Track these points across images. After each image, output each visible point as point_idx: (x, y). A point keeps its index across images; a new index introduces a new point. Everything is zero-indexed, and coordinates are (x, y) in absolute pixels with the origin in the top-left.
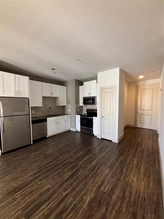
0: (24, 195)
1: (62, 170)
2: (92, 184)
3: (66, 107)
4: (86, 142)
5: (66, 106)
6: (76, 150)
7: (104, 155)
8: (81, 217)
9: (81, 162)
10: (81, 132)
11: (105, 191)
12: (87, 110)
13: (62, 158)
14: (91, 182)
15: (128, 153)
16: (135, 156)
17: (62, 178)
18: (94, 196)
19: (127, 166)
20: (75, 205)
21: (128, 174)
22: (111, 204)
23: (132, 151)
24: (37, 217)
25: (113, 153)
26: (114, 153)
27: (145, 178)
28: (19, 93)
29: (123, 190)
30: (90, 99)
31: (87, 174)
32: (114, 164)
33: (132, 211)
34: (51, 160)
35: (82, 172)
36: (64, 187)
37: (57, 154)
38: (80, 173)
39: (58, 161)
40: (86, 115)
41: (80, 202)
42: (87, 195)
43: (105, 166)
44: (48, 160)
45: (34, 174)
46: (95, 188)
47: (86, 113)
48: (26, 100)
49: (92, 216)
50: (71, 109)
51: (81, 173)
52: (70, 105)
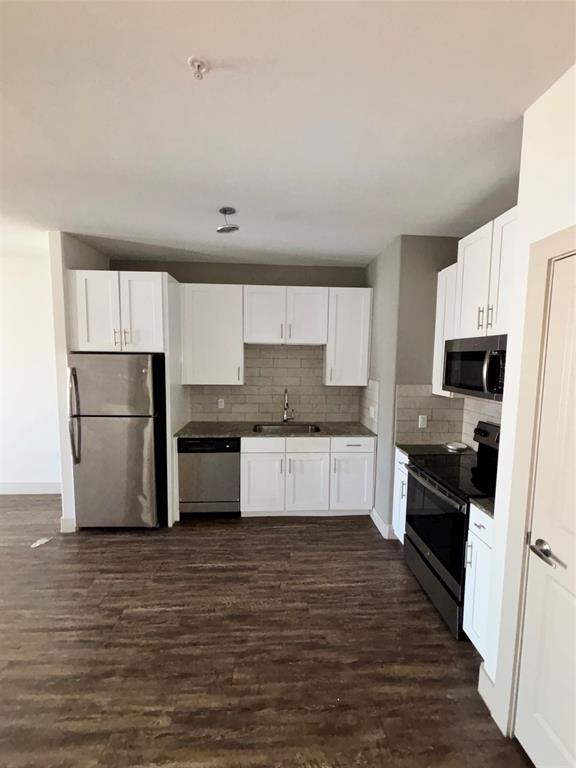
12: (482, 430)
28: (129, 336)
48: (143, 364)
50: (379, 412)
52: (377, 384)
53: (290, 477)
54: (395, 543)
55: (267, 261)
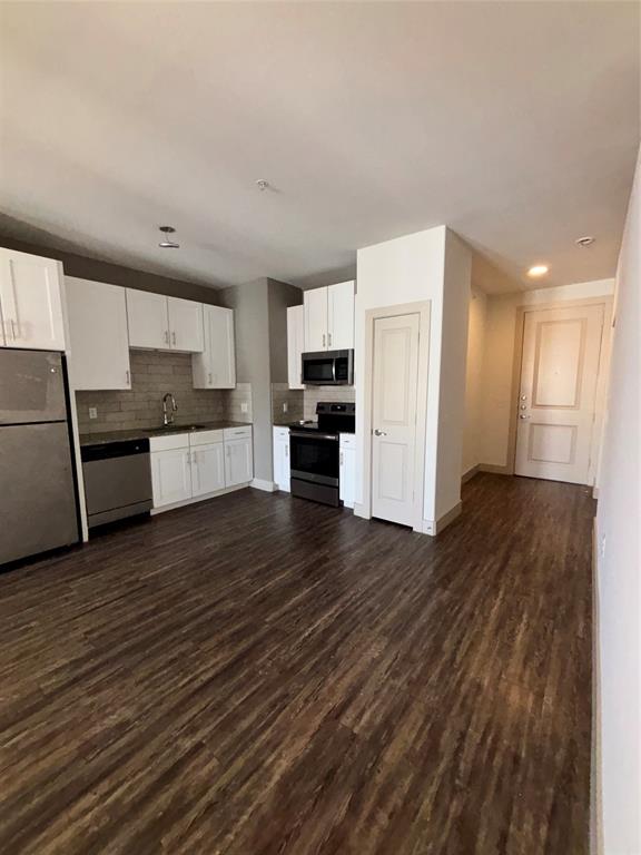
0: (15, 753)
1: (191, 644)
2: (306, 701)
3: (235, 395)
4: (308, 533)
5: (231, 390)
6: (264, 565)
7: (373, 581)
8: (240, 842)
9: (276, 614)
10: (294, 494)
11: (356, 730)
12: (320, 407)
13: (201, 596)
14: (305, 693)
15: (469, 575)
16: (496, 588)
17: (186, 680)
18: (307, 751)
19: (459, 626)
20: (224, 793)
21: (458, 659)
22: (375, 784)
23: (485, 569)
24: (51, 847)
25: (410, 576)
26: (416, 574)
27: (528, 673)
28: (16, 327)
29: (432, 726)
30: (329, 362)
31: (294, 662)
32: (408, 617)
33: (459, 812)
34: (152, 607)
35: (274, 654)
36: (191, 716)
37: (182, 583)
38: (261, 660)
39: (180, 610)
40: (316, 426)
41: (247, 779)
42: (282, 746)
43: (371, 628)
44: (140, 607)
45: (71, 662)
46: (318, 720)
47: (315, 418)
48: (52, 362)
49: (288, 837)
50: (252, 403)
51: (269, 659)
52: (249, 386)
53: (194, 466)
54: (277, 493)
55: (129, 263)
